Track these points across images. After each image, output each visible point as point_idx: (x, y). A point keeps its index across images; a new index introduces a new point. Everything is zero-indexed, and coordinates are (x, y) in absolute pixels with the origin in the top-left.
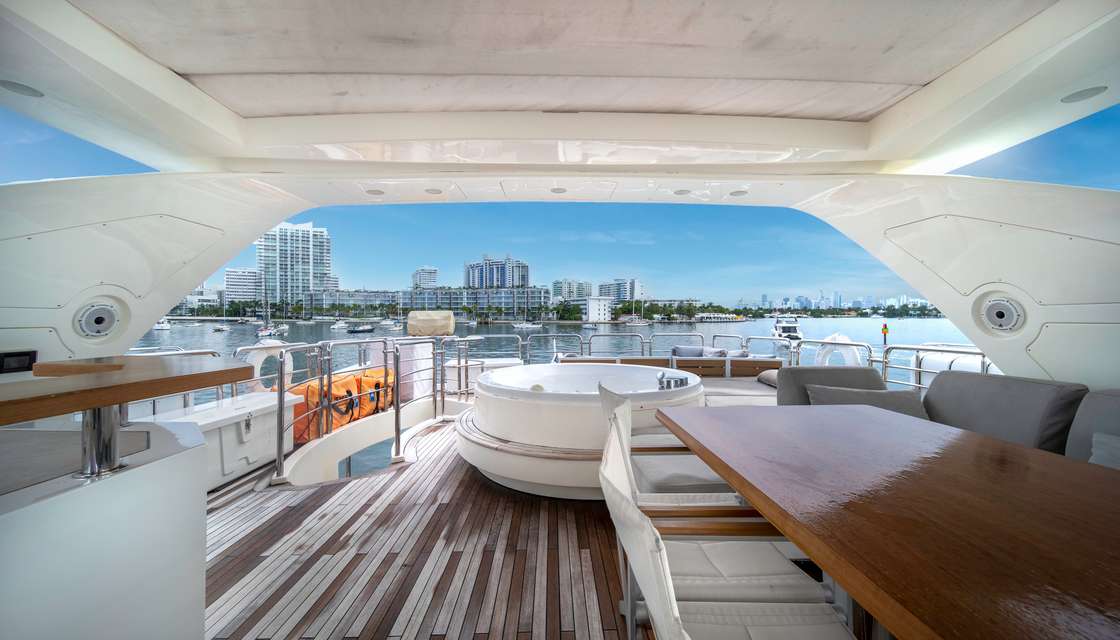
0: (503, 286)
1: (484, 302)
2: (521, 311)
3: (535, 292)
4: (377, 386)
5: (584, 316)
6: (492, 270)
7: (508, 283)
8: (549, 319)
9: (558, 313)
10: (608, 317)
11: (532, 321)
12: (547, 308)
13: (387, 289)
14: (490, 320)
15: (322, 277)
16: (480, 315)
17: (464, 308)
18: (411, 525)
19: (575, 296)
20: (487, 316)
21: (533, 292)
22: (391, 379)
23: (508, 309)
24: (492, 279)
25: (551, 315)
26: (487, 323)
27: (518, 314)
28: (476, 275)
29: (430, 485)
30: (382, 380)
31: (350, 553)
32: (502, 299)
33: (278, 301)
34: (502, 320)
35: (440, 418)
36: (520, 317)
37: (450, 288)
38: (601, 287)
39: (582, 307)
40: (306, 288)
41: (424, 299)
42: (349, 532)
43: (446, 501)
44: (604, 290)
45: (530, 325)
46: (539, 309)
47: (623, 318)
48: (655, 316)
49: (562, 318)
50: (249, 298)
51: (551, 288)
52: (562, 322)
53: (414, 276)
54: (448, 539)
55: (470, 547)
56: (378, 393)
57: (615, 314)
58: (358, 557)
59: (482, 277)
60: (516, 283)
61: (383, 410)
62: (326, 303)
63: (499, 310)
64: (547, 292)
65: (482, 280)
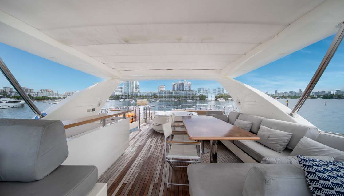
0: (183, 90)
1: (179, 95)
2: (189, 97)
3: (193, 91)
4: (132, 116)
5: (207, 99)
6: (180, 85)
7: (185, 89)
8: (197, 99)
9: (199, 97)
10: (214, 99)
11: (192, 99)
12: (196, 96)
13: (153, 91)
14: (180, 99)
15: (137, 88)
16: (177, 98)
17: (173, 96)
18: (144, 137)
19: (205, 92)
20: (179, 98)
21: (192, 92)
22: (135, 115)
23: (185, 96)
24: (180, 88)
25: (197, 98)
26: (179, 100)
27: (188, 98)
28: (176, 86)
29: (146, 133)
30: (133, 115)
31: (136, 140)
32: (184, 93)
33: (127, 94)
34: (183, 99)
35: (146, 123)
36: (189, 99)
37: (169, 91)
38: (213, 89)
39: (206, 96)
40: (133, 91)
41: (163, 94)
42: (135, 137)
43: (150, 134)
44: (214, 90)
45: (191, 101)
46: (194, 96)
47: (219, 99)
48: (229, 98)
49: (200, 99)
50: (120, 94)
51: (197, 91)
52: (200, 100)
53: (158, 87)
54: (151, 138)
55: (155, 139)
56: (132, 118)
57: (217, 98)
58: (138, 140)
59: (177, 87)
60: (187, 89)
61: (133, 122)
62: (139, 95)
63: (183, 97)
64: (196, 92)
65: (177, 88)
